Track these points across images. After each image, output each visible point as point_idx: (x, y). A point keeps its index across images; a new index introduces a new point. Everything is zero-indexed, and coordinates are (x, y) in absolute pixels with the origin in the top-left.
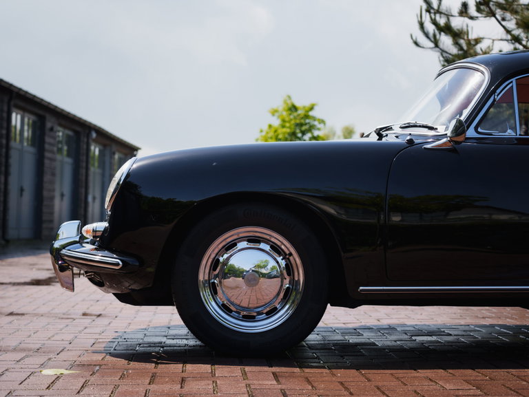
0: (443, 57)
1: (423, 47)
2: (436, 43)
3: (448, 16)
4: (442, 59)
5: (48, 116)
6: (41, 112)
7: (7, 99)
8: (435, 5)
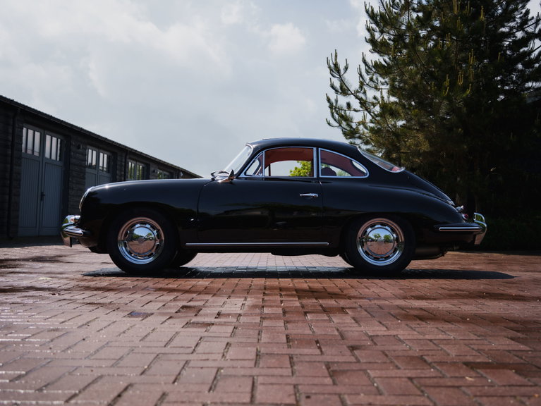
0: (344, 132)
1: (333, 126)
2: (340, 123)
5: (151, 164)
6: (148, 162)
7: (124, 155)
8: (334, 105)
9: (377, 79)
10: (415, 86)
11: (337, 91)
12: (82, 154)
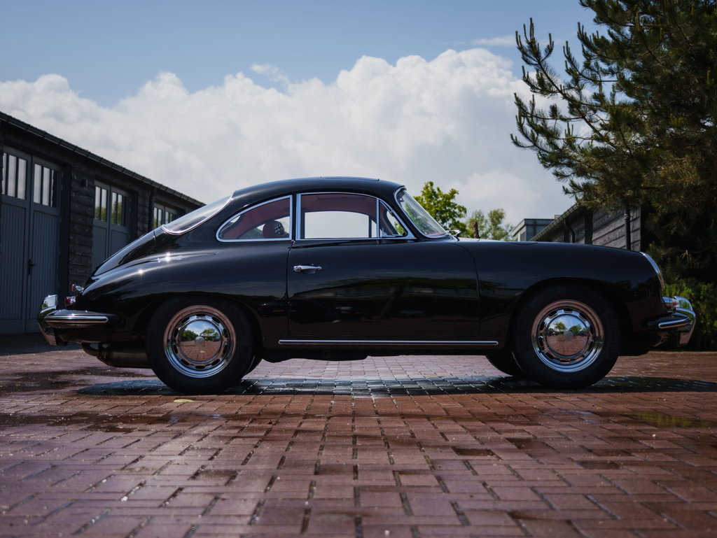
0: (541, 155)
1: (523, 147)
2: (534, 141)
3: (544, 119)
4: (540, 157)
6: (180, 206)
7: (148, 195)
8: (529, 111)
9: (597, 65)
10: (673, 78)
11: (533, 87)
12: (88, 196)
